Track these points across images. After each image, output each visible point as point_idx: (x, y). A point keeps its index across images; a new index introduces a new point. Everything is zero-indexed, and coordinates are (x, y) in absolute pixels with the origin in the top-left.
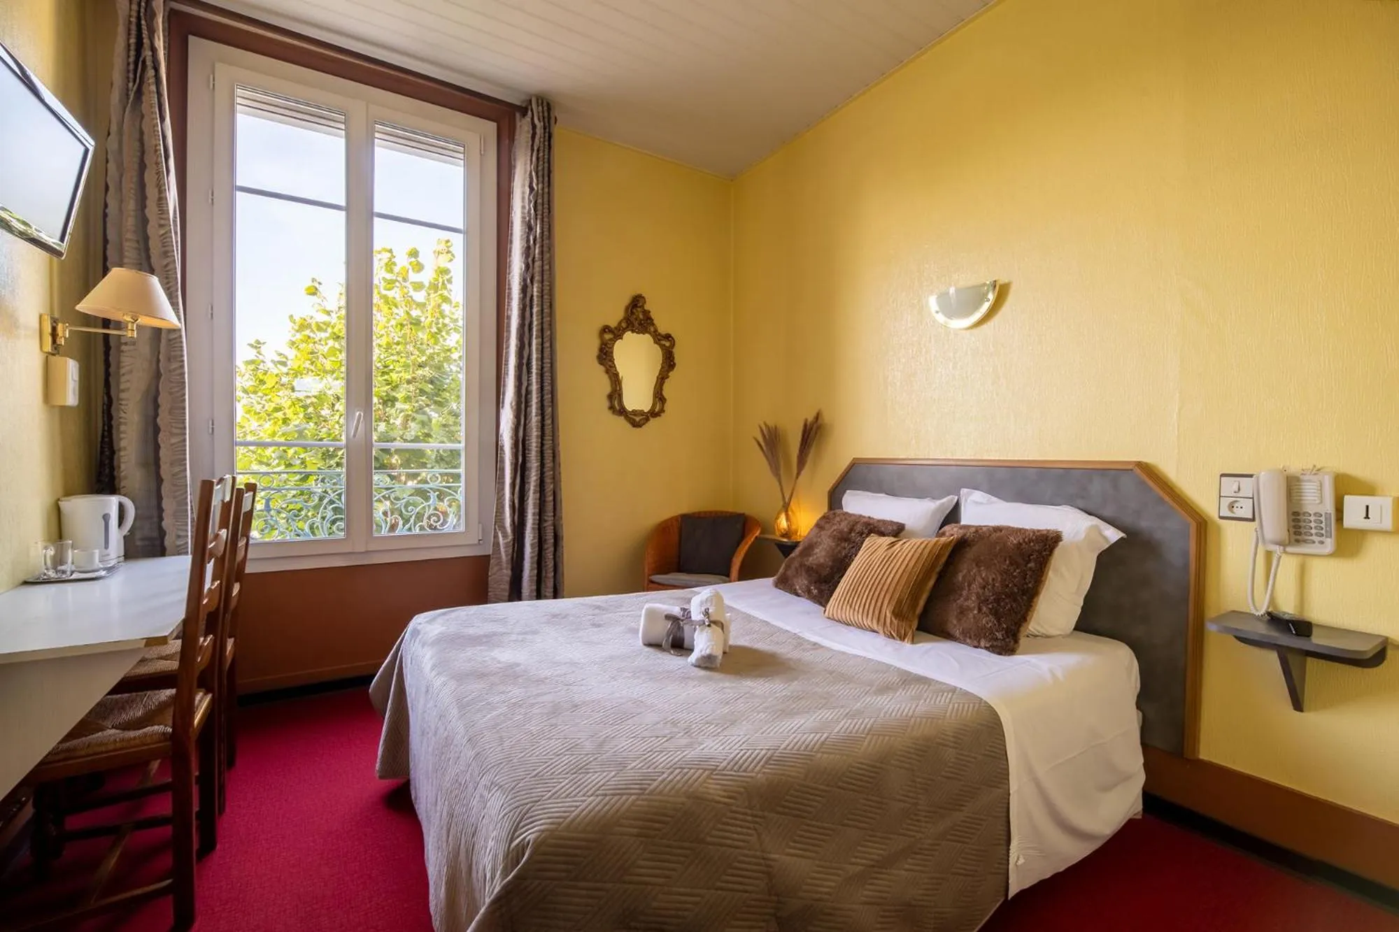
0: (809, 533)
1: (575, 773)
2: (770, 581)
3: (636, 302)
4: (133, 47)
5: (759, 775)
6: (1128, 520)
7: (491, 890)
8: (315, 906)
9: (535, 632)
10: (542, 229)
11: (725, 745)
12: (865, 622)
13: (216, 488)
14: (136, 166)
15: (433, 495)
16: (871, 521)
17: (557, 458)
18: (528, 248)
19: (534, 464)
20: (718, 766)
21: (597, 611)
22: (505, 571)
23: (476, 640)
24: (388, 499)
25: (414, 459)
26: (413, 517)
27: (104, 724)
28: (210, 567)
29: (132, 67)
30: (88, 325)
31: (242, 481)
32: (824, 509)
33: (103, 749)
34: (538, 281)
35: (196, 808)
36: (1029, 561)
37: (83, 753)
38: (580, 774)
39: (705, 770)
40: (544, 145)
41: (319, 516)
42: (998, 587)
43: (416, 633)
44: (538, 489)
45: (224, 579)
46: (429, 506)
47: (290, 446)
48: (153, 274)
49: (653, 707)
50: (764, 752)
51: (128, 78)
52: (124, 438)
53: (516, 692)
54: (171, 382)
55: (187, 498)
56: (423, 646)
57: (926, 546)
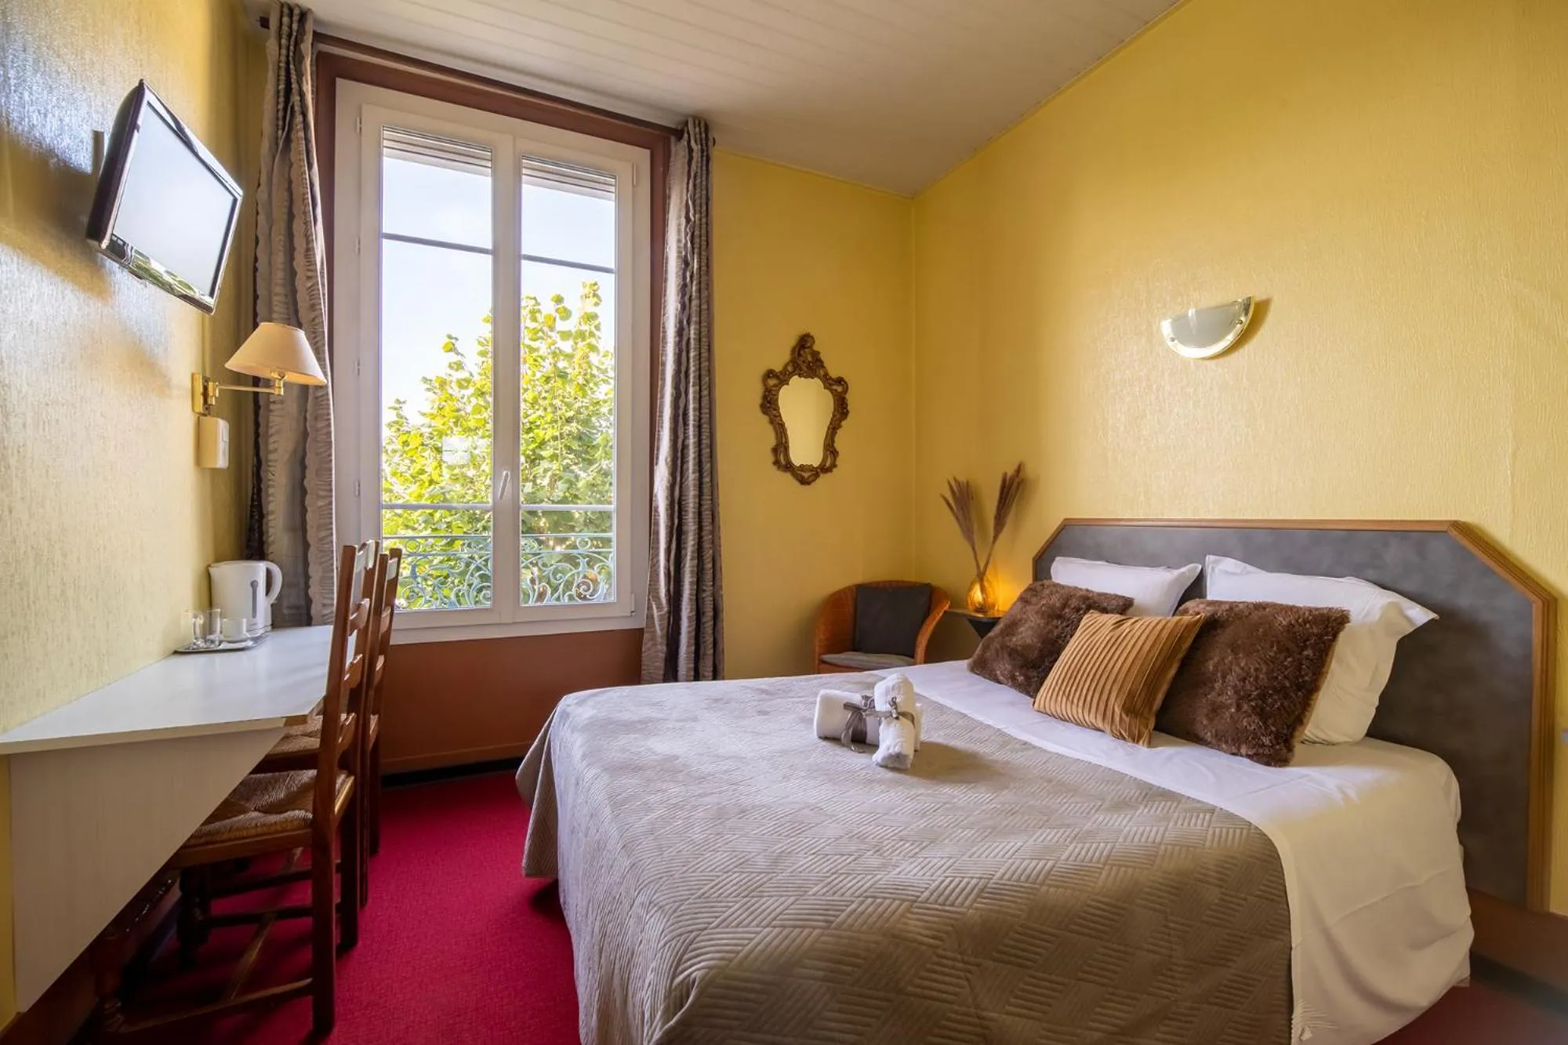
0: (1011, 608)
1: (746, 896)
2: (964, 664)
3: (804, 343)
4: (282, 94)
5: (971, 911)
6: (1440, 596)
7: (650, 1033)
8: (457, 1020)
9: (695, 719)
10: (700, 262)
11: (925, 870)
12: (1087, 718)
13: (359, 554)
14: (285, 217)
15: (583, 562)
16: (1090, 595)
17: (716, 519)
18: (685, 286)
19: (691, 527)
20: (918, 897)
21: (764, 696)
22: (659, 647)
23: (629, 727)
24: (536, 565)
25: (563, 522)
26: (562, 586)
27: (247, 805)
28: (352, 640)
29: (281, 114)
30: (239, 384)
31: (387, 545)
32: (1028, 580)
33: (245, 833)
34: (696, 323)
35: (337, 900)
36: (1305, 648)
37: (225, 837)
38: (753, 897)
39: (904, 901)
40: (702, 170)
41: (466, 584)
42: (1263, 679)
43: (565, 715)
44: (696, 555)
45: (368, 652)
46: (578, 573)
47: (436, 508)
48: (301, 328)
49: (834, 816)
50: (974, 881)
51: (277, 126)
52: (272, 501)
53: (675, 790)
54: (318, 442)
55: (332, 565)
56: (573, 732)
57: (1163, 628)
